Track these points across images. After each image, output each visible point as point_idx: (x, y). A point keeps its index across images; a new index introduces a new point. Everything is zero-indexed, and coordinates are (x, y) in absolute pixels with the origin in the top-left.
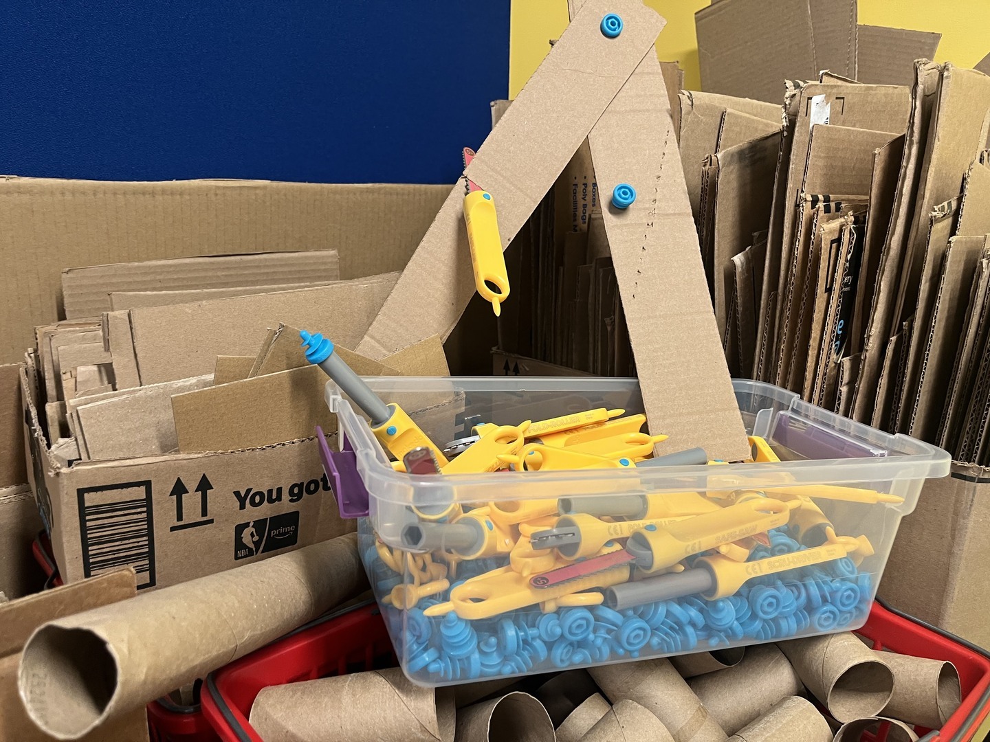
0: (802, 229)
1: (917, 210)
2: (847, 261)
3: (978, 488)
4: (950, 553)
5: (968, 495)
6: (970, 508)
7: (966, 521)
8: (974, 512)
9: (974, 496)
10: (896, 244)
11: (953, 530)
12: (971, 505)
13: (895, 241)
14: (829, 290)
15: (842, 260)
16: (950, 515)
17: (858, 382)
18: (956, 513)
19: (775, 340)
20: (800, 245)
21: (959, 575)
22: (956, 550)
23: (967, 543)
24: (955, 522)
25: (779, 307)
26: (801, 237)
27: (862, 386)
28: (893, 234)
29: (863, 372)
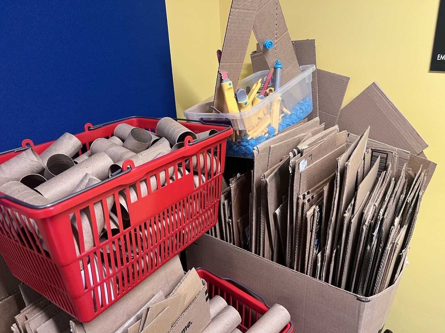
0: (300, 208)
1: (340, 208)
2: (317, 222)
3: (366, 304)
4: (358, 324)
5: (363, 306)
6: (364, 310)
7: (362, 314)
8: (365, 311)
9: (364, 306)
10: (334, 219)
11: (358, 316)
12: (364, 309)
13: (333, 219)
14: (312, 231)
15: (315, 222)
16: (357, 312)
17: (324, 263)
18: (359, 311)
19: (294, 242)
20: (300, 213)
21: (361, 330)
22: (360, 322)
23: (363, 320)
24: (359, 314)
25: (294, 232)
26: (300, 211)
27: (325, 264)
28: (332, 216)
29: (325, 259)
